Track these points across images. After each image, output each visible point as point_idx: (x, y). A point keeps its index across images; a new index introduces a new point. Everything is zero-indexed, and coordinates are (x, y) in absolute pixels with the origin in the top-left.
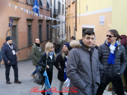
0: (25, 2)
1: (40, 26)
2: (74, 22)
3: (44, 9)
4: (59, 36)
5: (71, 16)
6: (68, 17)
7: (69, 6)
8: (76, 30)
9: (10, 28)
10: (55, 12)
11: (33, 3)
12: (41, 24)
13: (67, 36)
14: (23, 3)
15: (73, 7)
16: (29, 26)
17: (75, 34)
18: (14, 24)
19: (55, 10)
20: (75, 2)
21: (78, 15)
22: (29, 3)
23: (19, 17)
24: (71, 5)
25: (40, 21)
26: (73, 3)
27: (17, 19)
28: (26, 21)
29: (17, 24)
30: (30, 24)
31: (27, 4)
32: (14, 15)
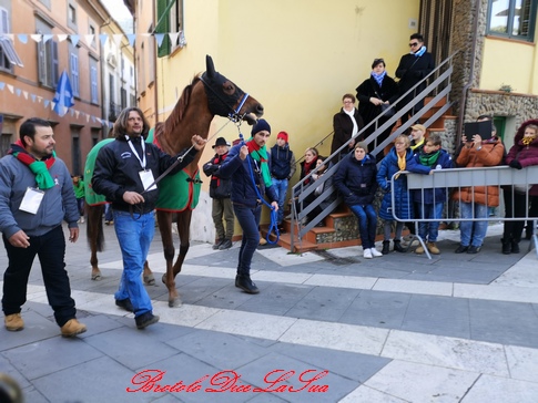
0: (34, 81)
3: (85, 102)
7: (143, 94)
10: (112, 110)
11: (56, 86)
12: (77, 136)
14: (28, 82)
15: (150, 94)
18: (5, 131)
19: (112, 105)
20: (153, 84)
21: (160, 112)
22: (45, 84)
23: (20, 114)
24: (147, 90)
25: (76, 128)
26: (150, 86)
27: (14, 120)
29: (15, 129)
31: (40, 84)
32: (5, 110)
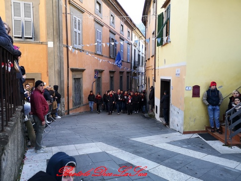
0: (108, 56)
1: (121, 77)
2: (154, 74)
3: (125, 62)
4: (138, 87)
5: (150, 68)
6: (147, 69)
7: (149, 59)
8: (155, 81)
9: (95, 80)
10: (135, 64)
13: (146, 86)
14: (106, 57)
15: (152, 60)
16: (112, 78)
17: (154, 85)
18: (99, 76)
19: (135, 62)
20: (154, 56)
21: (157, 68)
22: (112, 57)
23: (103, 69)
24: (151, 58)
25: (121, 73)
27: (101, 72)
28: (109, 73)
29: (101, 75)
30: (112, 76)
31: (110, 57)
32: (99, 68)
